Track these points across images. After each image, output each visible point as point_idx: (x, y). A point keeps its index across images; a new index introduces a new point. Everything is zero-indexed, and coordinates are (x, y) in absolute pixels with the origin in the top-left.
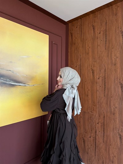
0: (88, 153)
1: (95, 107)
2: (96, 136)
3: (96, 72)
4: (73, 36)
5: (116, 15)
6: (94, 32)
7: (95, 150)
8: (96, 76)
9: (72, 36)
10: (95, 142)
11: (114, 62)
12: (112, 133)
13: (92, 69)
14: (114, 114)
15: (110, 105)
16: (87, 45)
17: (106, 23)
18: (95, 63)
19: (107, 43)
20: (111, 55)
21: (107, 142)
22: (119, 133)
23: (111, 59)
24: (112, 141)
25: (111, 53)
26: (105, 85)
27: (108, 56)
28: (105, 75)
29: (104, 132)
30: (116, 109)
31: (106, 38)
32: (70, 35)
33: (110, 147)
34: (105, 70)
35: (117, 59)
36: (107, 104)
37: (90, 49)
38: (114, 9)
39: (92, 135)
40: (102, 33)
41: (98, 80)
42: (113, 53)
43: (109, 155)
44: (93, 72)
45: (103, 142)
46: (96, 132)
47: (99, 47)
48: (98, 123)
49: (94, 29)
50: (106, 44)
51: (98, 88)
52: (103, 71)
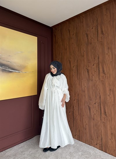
1: (72, 88)
2: (73, 111)
3: (71, 62)
5: (82, 22)
7: (74, 122)
9: (55, 37)
10: (74, 116)
11: (82, 54)
12: (84, 106)
13: (69, 60)
15: (81, 86)
16: (65, 44)
17: (77, 28)
18: (71, 56)
19: (78, 42)
21: (81, 114)
22: (88, 105)
24: (84, 112)
28: (77, 64)
30: (85, 88)
31: (77, 38)
35: (84, 52)
36: (79, 84)
37: (68, 46)
38: (81, 19)
39: (71, 110)
40: (74, 34)
41: (73, 68)
45: (79, 114)
47: (73, 45)
48: (74, 100)
49: (69, 32)
51: (73, 74)
52: (76, 61)
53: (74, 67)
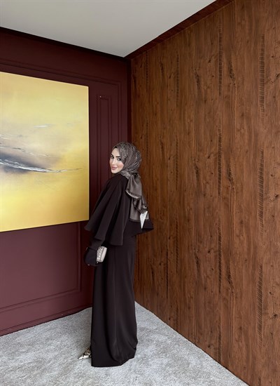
0: (158, 294)
1: (165, 210)
2: (167, 261)
3: (165, 147)
4: (137, 82)
6: (163, 75)
7: (167, 288)
8: (167, 155)
9: (135, 82)
10: (167, 273)
11: (187, 128)
12: (187, 256)
13: (161, 141)
14: (188, 221)
15: (184, 205)
16: (154, 99)
17: (178, 58)
18: (165, 131)
19: (179, 95)
20: (184, 117)
21: (181, 272)
22: (195, 254)
23: (185, 123)
24: (187, 268)
25: (184, 114)
26: (177, 170)
27: (180, 118)
28: (177, 152)
29: (177, 253)
30: (191, 212)
31: (178, 87)
32: (133, 80)
33: (186, 280)
34: (177, 143)
35: (192, 124)
36: (180, 202)
37: (159, 106)
38: (187, 36)
39: (163, 260)
40: (172, 77)
42: (186, 113)
43: (184, 295)
44: (162, 148)
45: (177, 271)
46: (167, 255)
47: (169, 102)
48: (169, 238)
49: (163, 69)
50: (177, 96)
51: (169, 177)
52: (174, 144)
53: (169, 159)
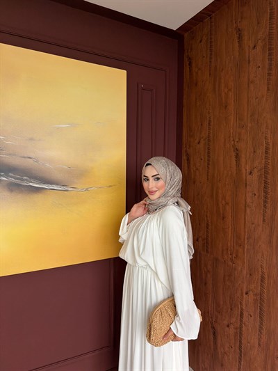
1: (241, 250)
8: (246, 168)
13: (234, 146)
17: (272, 14)
18: (243, 131)
19: (273, 72)
21: (268, 348)
26: (266, 192)
27: (275, 110)
28: (266, 163)
29: (261, 318)
32: (186, 63)
34: (267, 149)
36: (270, 242)
37: (231, 95)
39: (233, 320)
44: (237, 156)
45: (259, 345)
46: (242, 315)
47: (252, 87)
48: (247, 294)
51: (249, 200)
52: (261, 151)
53: (251, 173)
